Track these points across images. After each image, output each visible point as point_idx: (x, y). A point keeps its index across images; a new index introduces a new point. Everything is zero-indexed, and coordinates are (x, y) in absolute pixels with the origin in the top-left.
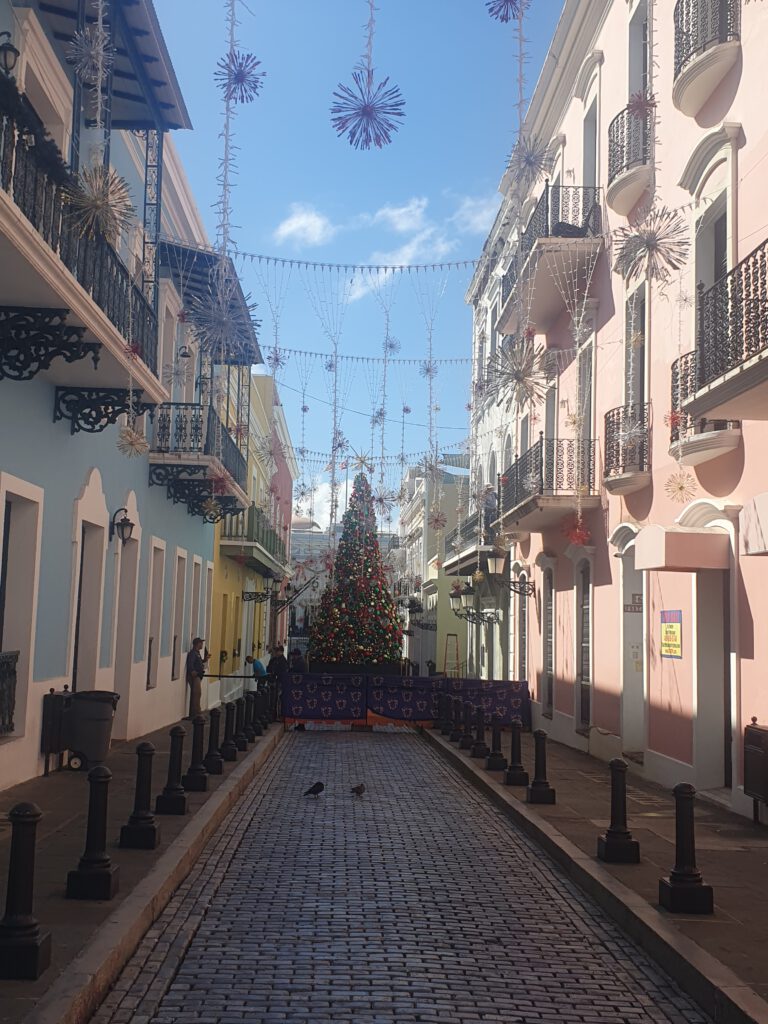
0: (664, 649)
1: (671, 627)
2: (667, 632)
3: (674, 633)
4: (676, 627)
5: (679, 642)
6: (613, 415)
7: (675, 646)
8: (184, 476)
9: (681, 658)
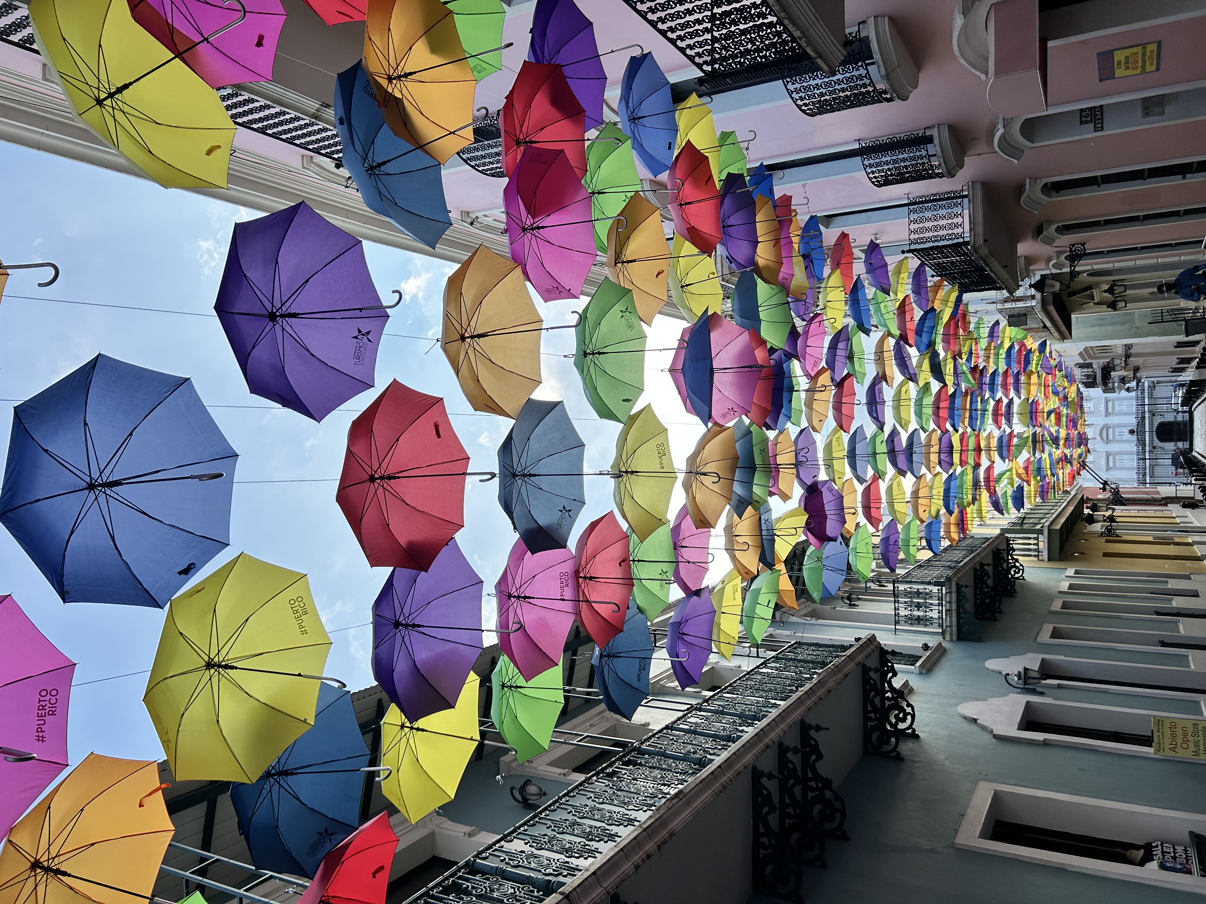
0: (1148, 68)
1: (1119, 62)
2: (1127, 68)
3: (1127, 58)
4: (1119, 56)
5: (1139, 49)
6: (875, 178)
7: (1144, 54)
8: (969, 606)
9: (1159, 44)
